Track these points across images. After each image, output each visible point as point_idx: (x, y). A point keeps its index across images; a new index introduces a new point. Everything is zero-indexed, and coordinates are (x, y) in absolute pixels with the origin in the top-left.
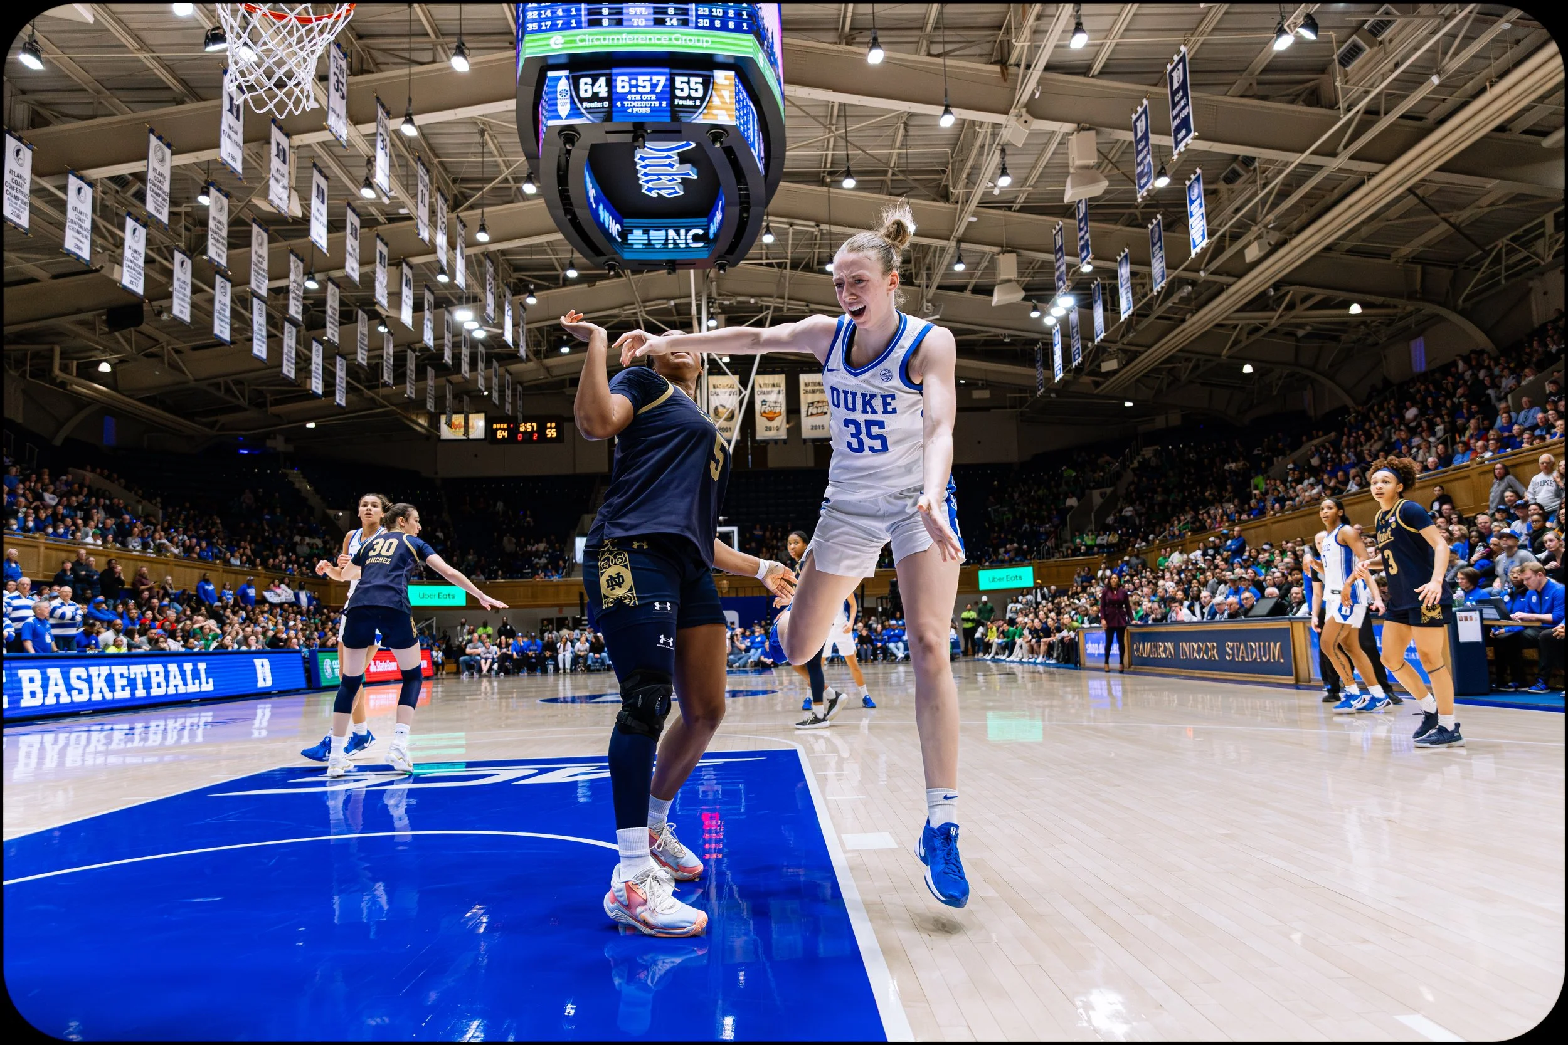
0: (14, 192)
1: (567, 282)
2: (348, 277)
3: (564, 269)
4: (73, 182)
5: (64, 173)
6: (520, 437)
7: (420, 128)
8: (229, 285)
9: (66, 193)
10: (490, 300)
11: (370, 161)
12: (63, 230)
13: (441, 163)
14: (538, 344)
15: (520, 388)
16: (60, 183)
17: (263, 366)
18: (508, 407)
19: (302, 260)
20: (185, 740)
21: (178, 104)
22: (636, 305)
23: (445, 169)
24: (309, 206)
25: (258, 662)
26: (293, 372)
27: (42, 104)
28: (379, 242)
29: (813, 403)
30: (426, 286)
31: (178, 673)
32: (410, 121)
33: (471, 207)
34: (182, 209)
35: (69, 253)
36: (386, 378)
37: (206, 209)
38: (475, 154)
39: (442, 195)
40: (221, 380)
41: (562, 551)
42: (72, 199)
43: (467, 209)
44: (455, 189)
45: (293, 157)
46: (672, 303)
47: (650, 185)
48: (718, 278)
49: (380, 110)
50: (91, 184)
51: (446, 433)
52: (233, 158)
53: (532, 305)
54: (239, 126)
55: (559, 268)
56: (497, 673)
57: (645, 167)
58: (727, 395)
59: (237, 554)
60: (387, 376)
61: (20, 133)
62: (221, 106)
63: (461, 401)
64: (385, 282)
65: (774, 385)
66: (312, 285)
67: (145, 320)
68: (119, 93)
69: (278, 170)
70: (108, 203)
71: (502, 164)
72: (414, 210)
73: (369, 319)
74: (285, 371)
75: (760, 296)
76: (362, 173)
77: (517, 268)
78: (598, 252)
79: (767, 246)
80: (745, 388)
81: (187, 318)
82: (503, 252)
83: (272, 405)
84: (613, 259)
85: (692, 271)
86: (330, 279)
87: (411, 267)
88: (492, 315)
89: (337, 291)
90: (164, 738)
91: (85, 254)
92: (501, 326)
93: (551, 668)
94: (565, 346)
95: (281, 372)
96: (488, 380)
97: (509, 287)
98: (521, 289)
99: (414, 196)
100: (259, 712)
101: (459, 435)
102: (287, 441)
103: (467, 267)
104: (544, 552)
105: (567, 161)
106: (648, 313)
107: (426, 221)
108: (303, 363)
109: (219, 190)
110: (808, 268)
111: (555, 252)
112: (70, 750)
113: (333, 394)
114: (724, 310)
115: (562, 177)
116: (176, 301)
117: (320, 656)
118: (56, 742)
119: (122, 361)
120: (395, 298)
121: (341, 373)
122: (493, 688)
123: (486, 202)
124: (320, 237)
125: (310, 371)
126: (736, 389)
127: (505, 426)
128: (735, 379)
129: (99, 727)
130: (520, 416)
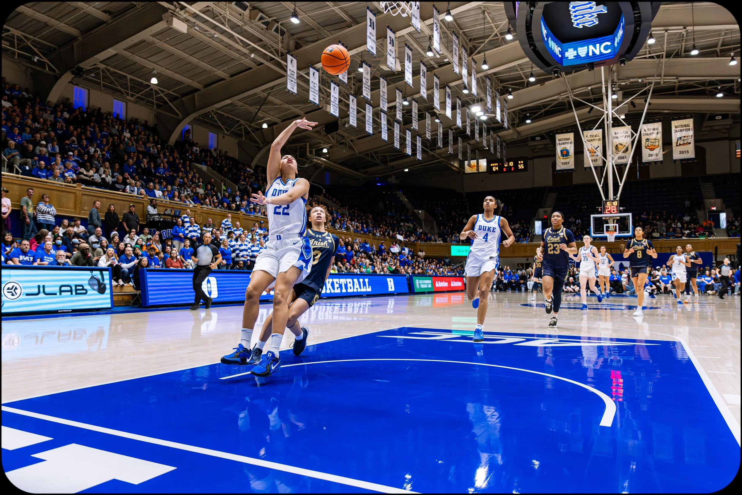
0: (291, 79)
1: (529, 84)
2: (422, 97)
3: (528, 77)
4: (312, 70)
5: (308, 67)
6: (505, 170)
7: (453, 16)
8: (371, 107)
9: (309, 76)
10: (489, 99)
11: (431, 38)
12: (309, 93)
13: (464, 32)
14: (513, 120)
15: (504, 144)
16: (307, 72)
17: (386, 144)
18: (499, 155)
19: (401, 92)
20: (361, 312)
21: (349, 27)
22: (568, 92)
23: (466, 35)
24: (404, 65)
25: (388, 279)
26: (399, 145)
27: (299, 39)
28: (435, 77)
29: (681, 138)
30: (458, 97)
31: (358, 284)
32: (449, 14)
33: (479, 53)
34: (352, 76)
35: (311, 102)
36: (439, 144)
37: (361, 74)
38: (480, 24)
39: (465, 49)
40: (369, 152)
41: (528, 228)
42: (311, 78)
43: (476, 54)
44: (470, 45)
45: (397, 42)
46: (589, 88)
47: (578, 21)
48: (618, 71)
49: (435, 10)
50: (318, 71)
51: (468, 170)
52: (372, 48)
53: (511, 99)
54: (374, 32)
55: (524, 78)
56: (496, 290)
57: (575, 12)
58: (623, 138)
59: (378, 231)
60: (440, 144)
61: (293, 53)
62: (366, 24)
63: (475, 153)
64: (438, 97)
65: (654, 129)
66: (406, 103)
67: (339, 128)
68: (326, 28)
69: (390, 50)
70: (324, 78)
71: (494, 26)
72: (451, 59)
73: (431, 116)
74: (395, 146)
75: (645, 77)
76: (427, 44)
77: (502, 81)
78: (548, 64)
79: (650, 46)
80: (636, 133)
81: (355, 125)
82: (495, 74)
83: (390, 162)
84: (557, 67)
85: (602, 67)
86: (413, 99)
87: (450, 88)
88: (490, 107)
89: (417, 104)
90: (353, 310)
91: (317, 102)
92: (494, 112)
93: (523, 289)
94: (528, 118)
95: (394, 146)
96: (488, 141)
97: (498, 91)
98: (504, 91)
99: (451, 52)
100: (390, 302)
101: (474, 170)
102: (397, 178)
103: (477, 84)
104: (518, 229)
105: (531, 17)
106: (575, 95)
107: (457, 63)
108: (403, 140)
109: (367, 64)
110: (678, 55)
111: (522, 69)
112: (320, 313)
113: (416, 154)
114: (621, 88)
115: (528, 27)
116: (351, 118)
117: (414, 278)
118: (314, 309)
119: (331, 147)
120: (443, 104)
121: (419, 144)
122: (493, 297)
123: (486, 48)
124: (409, 79)
125: (406, 144)
126: (630, 133)
127: (497, 164)
128: (628, 129)
129: (329, 304)
130: (505, 159)
